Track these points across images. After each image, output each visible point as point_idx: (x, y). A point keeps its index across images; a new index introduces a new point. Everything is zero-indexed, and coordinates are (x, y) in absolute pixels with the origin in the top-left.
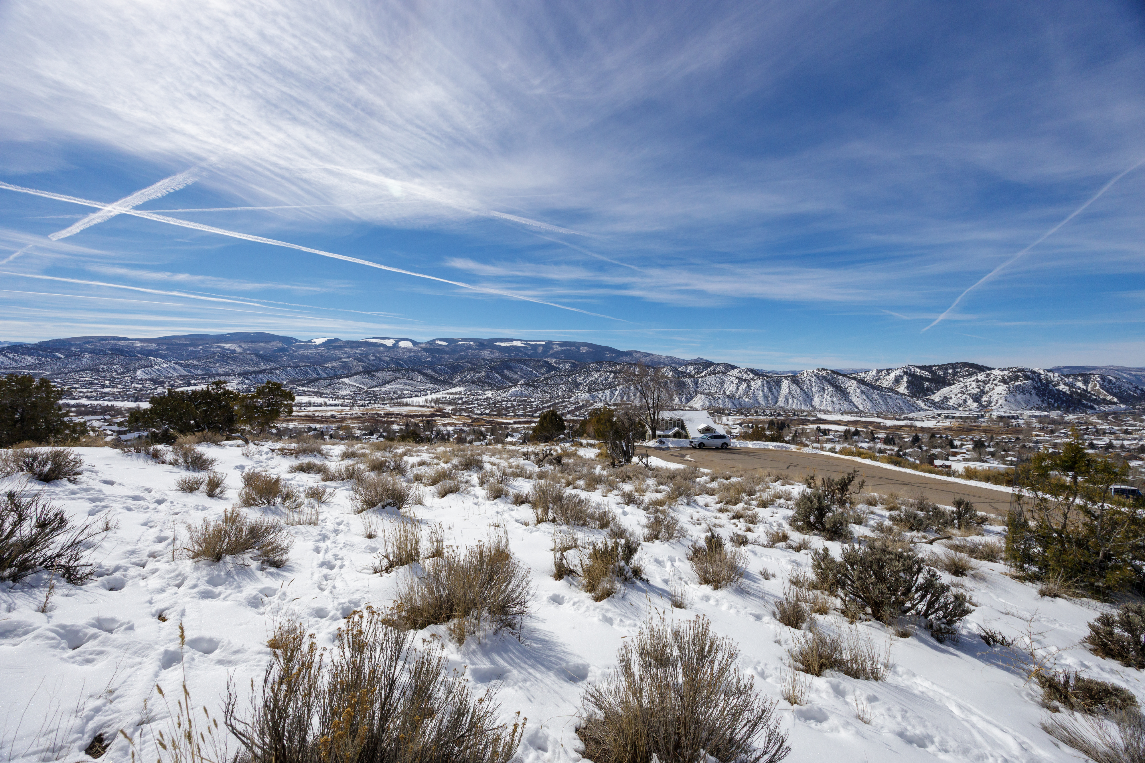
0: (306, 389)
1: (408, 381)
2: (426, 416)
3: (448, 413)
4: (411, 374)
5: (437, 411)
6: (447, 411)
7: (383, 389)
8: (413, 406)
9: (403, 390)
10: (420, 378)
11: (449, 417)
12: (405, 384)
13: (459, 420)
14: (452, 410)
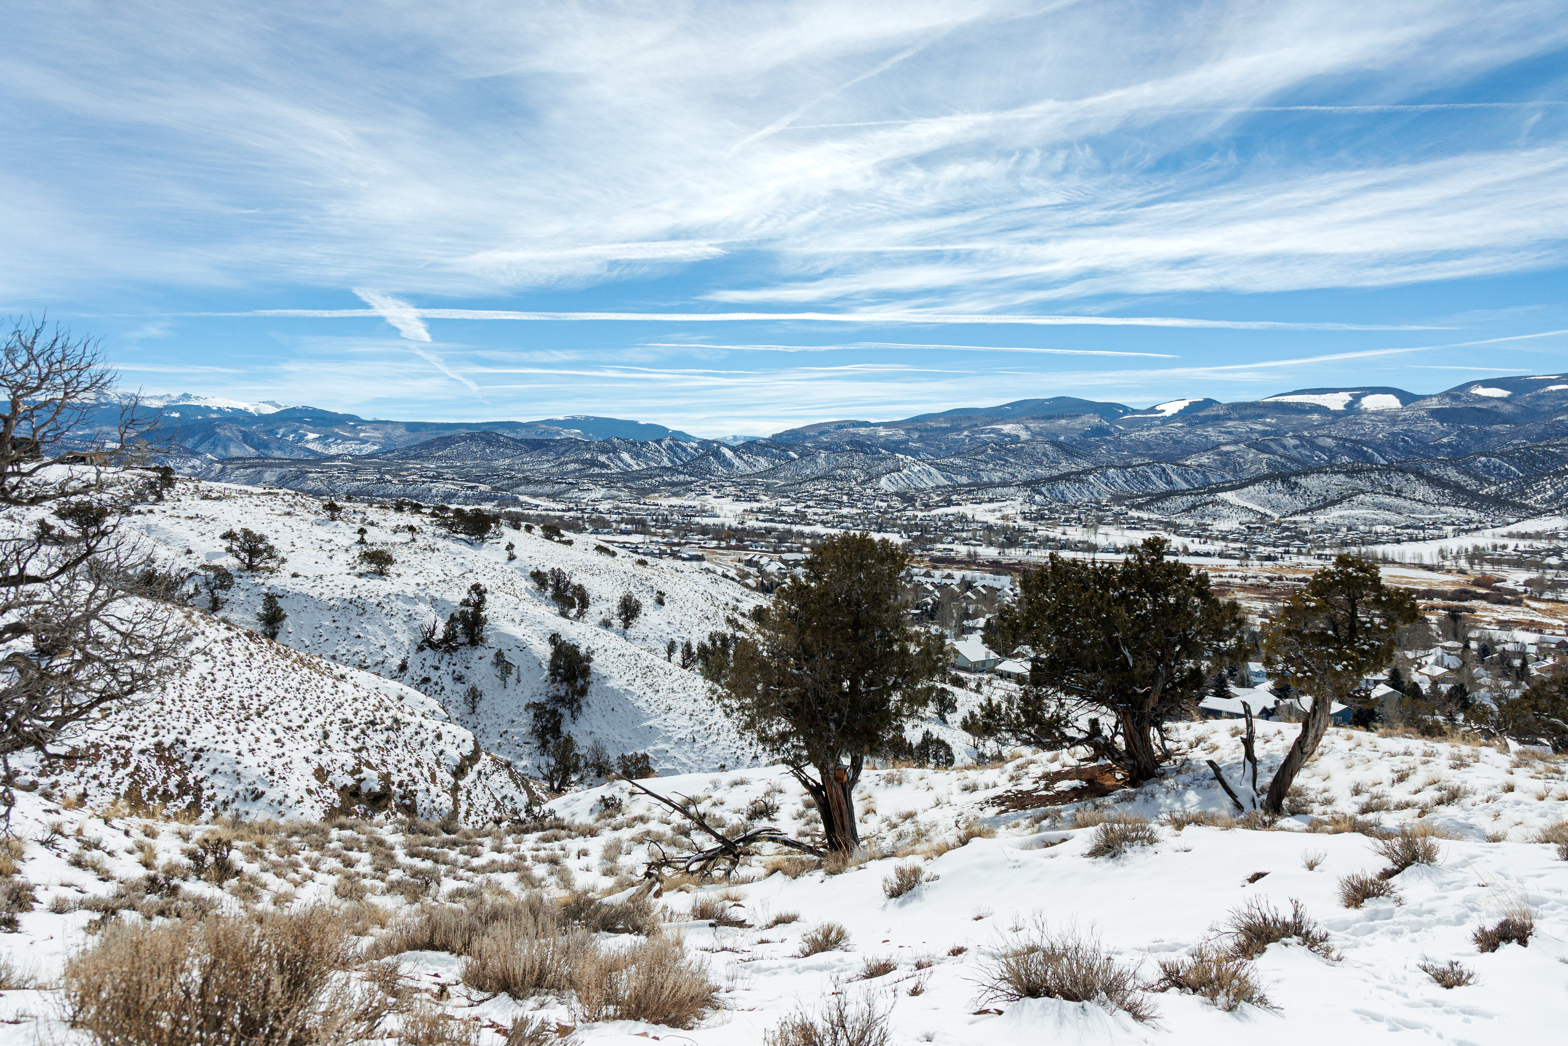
0: (1145, 515)
1: (1387, 500)
2: (1442, 595)
3: (1513, 592)
4: (1397, 481)
5: (1477, 583)
6: (1509, 585)
7: (1321, 518)
8: (1402, 565)
9: (1373, 522)
10: (1422, 490)
11: (1518, 602)
12: (1379, 506)
13: (1553, 614)
14: (1527, 583)
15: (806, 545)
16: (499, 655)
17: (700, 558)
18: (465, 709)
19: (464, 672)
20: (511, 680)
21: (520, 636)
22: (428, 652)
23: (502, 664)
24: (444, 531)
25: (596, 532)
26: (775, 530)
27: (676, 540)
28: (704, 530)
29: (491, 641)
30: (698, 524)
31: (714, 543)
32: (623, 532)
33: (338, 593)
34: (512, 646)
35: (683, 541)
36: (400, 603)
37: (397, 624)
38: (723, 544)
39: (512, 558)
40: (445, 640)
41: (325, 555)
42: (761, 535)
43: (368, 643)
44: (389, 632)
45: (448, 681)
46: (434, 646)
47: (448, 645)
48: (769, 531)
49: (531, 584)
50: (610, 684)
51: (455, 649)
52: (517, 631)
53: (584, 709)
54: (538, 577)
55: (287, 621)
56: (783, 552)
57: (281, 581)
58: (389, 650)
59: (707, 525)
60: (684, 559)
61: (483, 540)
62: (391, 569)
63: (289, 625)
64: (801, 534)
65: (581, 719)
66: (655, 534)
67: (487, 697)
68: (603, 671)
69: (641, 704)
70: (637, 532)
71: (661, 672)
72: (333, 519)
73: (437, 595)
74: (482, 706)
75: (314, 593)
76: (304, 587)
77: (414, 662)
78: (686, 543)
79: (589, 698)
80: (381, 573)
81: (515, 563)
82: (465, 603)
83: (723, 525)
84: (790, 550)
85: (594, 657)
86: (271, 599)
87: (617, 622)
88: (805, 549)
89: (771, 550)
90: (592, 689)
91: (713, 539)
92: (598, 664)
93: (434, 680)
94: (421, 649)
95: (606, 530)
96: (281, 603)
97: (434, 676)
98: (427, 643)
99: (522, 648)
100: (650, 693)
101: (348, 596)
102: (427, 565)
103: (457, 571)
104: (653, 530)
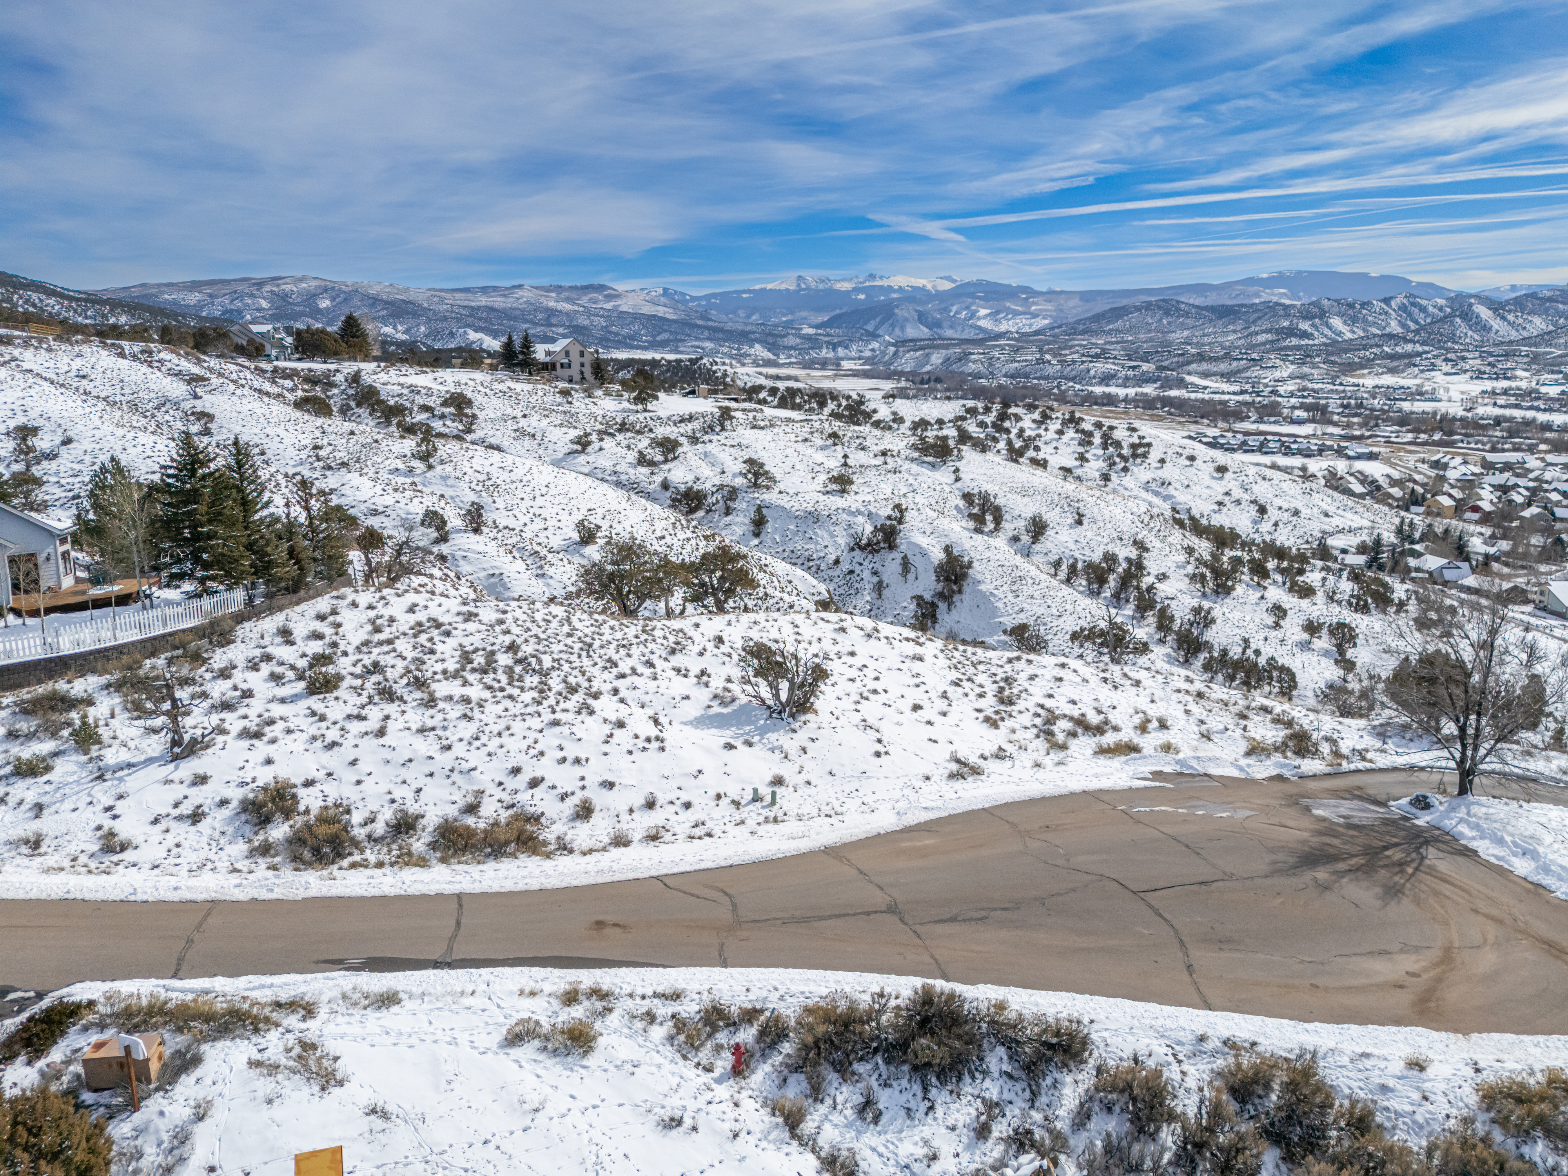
15: (1546, 441)
16: (905, 558)
17: (1372, 457)
18: (875, 595)
19: (880, 569)
20: (911, 576)
21: (924, 545)
22: (857, 552)
23: (906, 565)
24: (916, 455)
25: (1260, 421)
26: (1511, 419)
27: (1357, 433)
28: (1404, 420)
29: (903, 548)
30: (1400, 411)
31: (1410, 437)
32: (1293, 422)
33: (805, 505)
34: (917, 551)
35: (1368, 434)
36: (845, 516)
37: (839, 531)
38: (1423, 437)
39: (958, 479)
40: (869, 544)
41: (811, 475)
42: (1485, 427)
43: (817, 543)
44: (832, 536)
45: (866, 574)
46: (862, 549)
47: (869, 548)
48: (1498, 421)
49: (961, 503)
50: (982, 587)
51: (878, 551)
52: (923, 541)
53: (958, 604)
54: (968, 497)
55: (769, 525)
56: (1504, 451)
57: (770, 497)
58: (830, 549)
59: (1412, 413)
60: (1349, 458)
61: (945, 462)
62: (854, 487)
63: (769, 527)
64: (1547, 427)
65: (954, 611)
66: (1335, 424)
67: (892, 588)
68: (979, 577)
69: (1000, 605)
70: (1313, 421)
71: (1030, 581)
72: (835, 444)
73: (874, 511)
74: (886, 593)
75: (787, 506)
76: (783, 501)
77: (845, 557)
78: (1370, 437)
79: (963, 596)
80: (843, 491)
81: (959, 484)
82: (889, 518)
83: (1435, 413)
84: (1516, 449)
85: (975, 564)
86: (759, 508)
87: (1026, 539)
88: (1543, 447)
89: (1487, 447)
90: (966, 588)
91: (1409, 431)
92: (977, 570)
93: (857, 571)
94: (852, 549)
95: (1272, 419)
96: (764, 511)
97: (858, 569)
98: (857, 545)
99: (924, 554)
100: (1010, 596)
101: (810, 509)
102: (882, 485)
103: (904, 490)
104: (1336, 418)
